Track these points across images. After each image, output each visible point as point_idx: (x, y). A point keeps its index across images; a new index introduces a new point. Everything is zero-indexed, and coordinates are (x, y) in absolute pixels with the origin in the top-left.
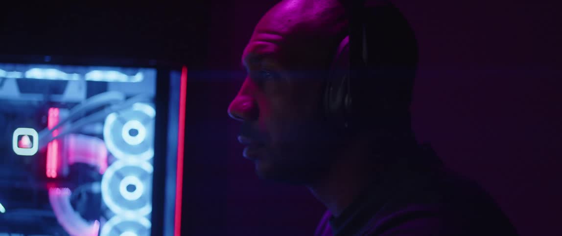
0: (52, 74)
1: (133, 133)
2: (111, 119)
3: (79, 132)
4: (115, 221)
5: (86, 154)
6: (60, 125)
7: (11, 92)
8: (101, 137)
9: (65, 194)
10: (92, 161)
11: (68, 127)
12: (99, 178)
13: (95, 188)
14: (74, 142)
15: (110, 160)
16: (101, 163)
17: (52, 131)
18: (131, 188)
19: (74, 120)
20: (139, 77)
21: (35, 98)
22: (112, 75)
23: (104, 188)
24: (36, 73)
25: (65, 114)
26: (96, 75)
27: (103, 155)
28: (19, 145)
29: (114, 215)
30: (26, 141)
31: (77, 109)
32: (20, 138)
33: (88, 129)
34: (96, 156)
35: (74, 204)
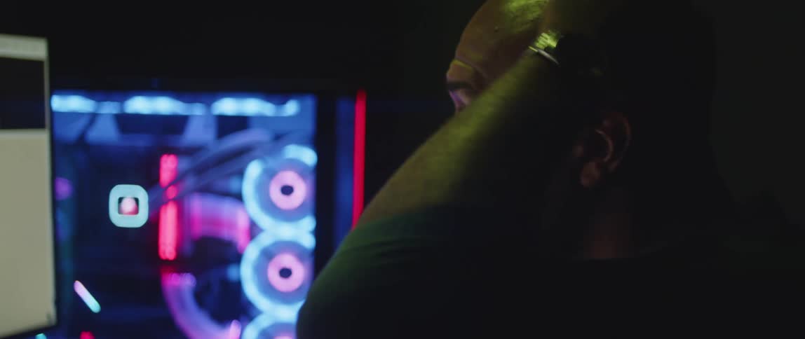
0: (164, 105)
1: (287, 190)
2: (254, 170)
3: (206, 190)
4: (263, 322)
5: (216, 222)
6: (177, 180)
7: (106, 132)
8: (238, 197)
9: (185, 283)
10: (225, 234)
11: (190, 182)
12: (237, 258)
13: (232, 273)
14: (199, 206)
15: (253, 230)
16: (240, 237)
17: (166, 188)
18: (286, 273)
19: (200, 171)
20: (291, 108)
21: (141, 142)
22: (252, 106)
23: (246, 273)
24: (140, 105)
25: (185, 164)
26: (228, 106)
27: (242, 223)
28: (120, 211)
29: (259, 312)
30: (128, 205)
31: (203, 157)
32: (120, 200)
33: (221, 184)
34: (232, 225)
35: (200, 297)
